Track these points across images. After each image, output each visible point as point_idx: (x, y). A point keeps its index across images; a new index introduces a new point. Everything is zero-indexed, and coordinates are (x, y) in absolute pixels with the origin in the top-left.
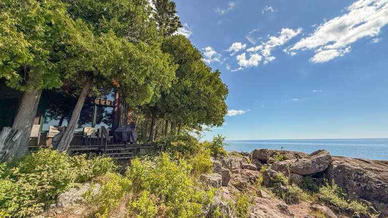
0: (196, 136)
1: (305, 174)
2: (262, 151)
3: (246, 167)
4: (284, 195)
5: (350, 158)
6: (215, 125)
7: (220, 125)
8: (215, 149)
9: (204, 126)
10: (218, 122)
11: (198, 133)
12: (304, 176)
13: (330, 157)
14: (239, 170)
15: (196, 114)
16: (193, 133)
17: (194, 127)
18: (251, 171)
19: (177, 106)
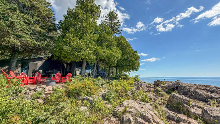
0: (128, 74)
1: (169, 88)
2: (157, 81)
3: (149, 87)
4: (159, 95)
5: (182, 83)
6: (135, 70)
7: (137, 70)
8: (135, 79)
9: (131, 71)
10: (137, 69)
11: (129, 73)
12: (169, 89)
13: (179, 83)
14: (145, 88)
15: (128, 67)
16: (127, 73)
17: (127, 71)
18: (150, 88)
19: (122, 65)
